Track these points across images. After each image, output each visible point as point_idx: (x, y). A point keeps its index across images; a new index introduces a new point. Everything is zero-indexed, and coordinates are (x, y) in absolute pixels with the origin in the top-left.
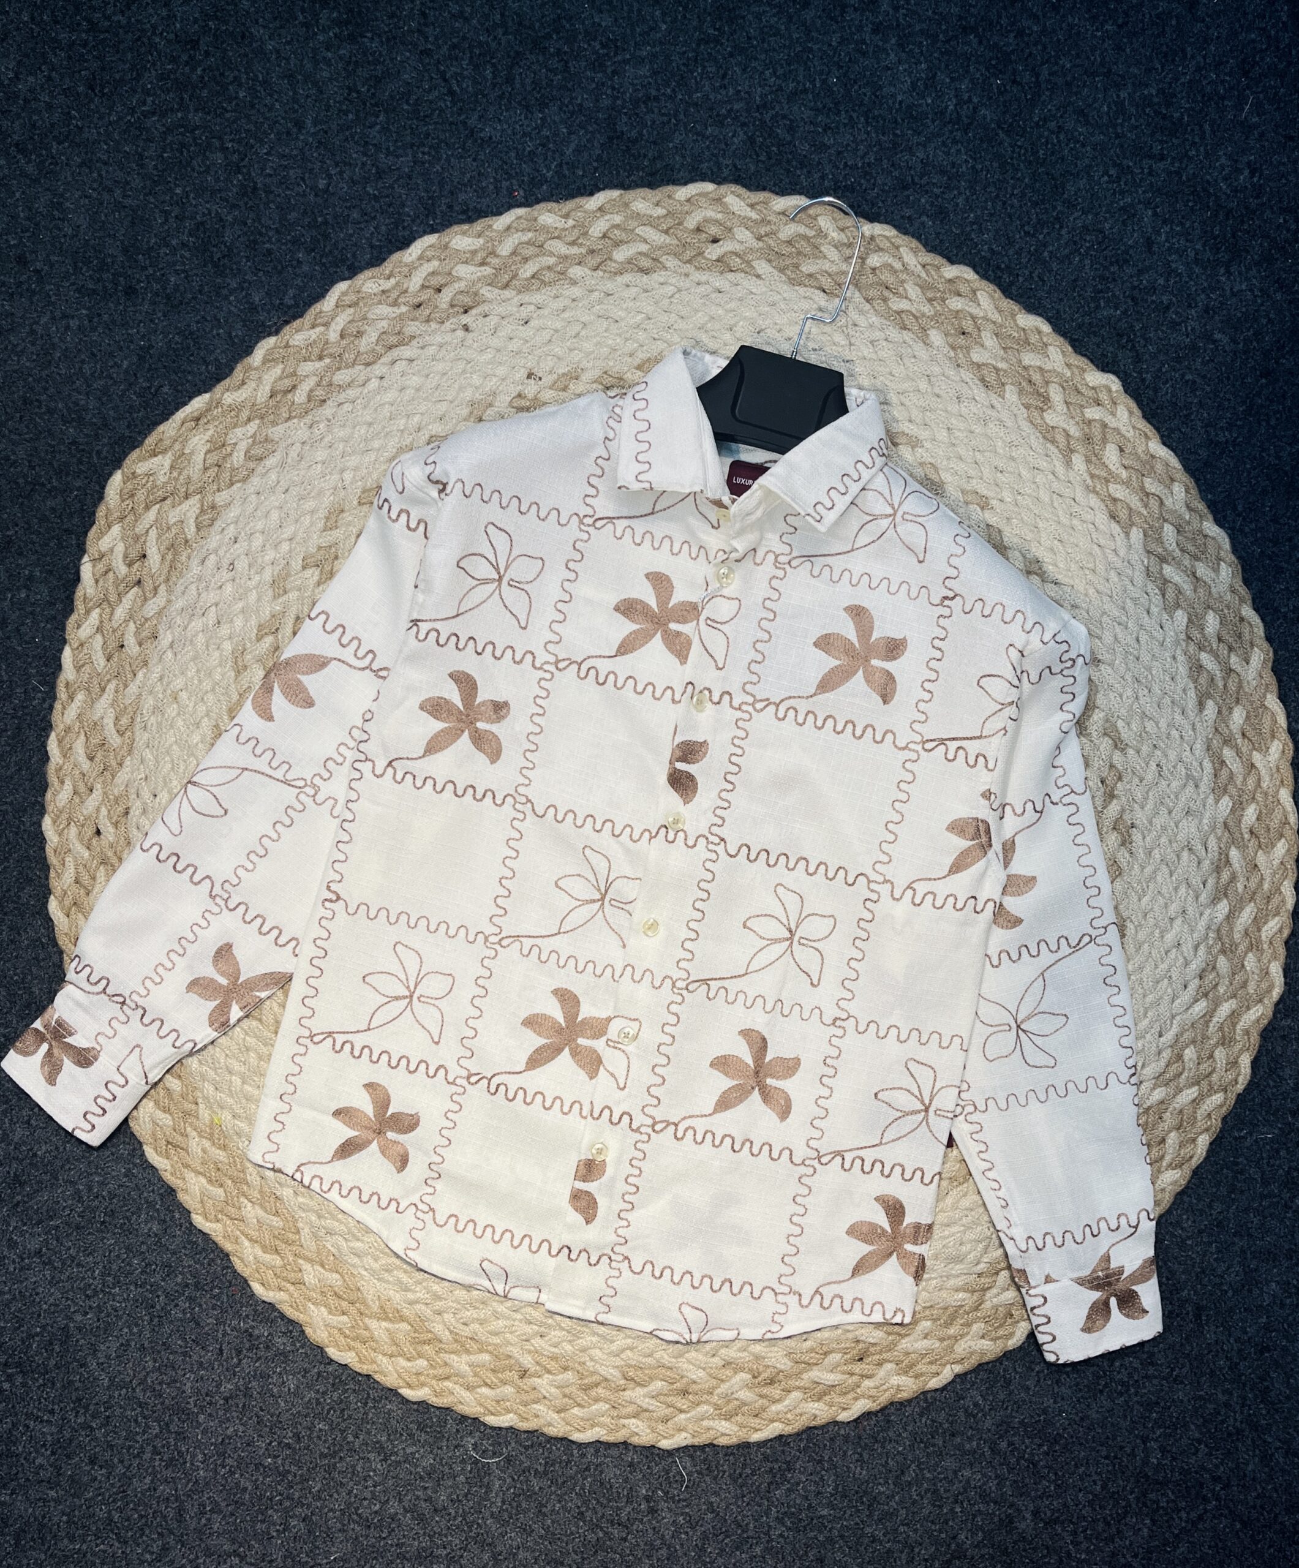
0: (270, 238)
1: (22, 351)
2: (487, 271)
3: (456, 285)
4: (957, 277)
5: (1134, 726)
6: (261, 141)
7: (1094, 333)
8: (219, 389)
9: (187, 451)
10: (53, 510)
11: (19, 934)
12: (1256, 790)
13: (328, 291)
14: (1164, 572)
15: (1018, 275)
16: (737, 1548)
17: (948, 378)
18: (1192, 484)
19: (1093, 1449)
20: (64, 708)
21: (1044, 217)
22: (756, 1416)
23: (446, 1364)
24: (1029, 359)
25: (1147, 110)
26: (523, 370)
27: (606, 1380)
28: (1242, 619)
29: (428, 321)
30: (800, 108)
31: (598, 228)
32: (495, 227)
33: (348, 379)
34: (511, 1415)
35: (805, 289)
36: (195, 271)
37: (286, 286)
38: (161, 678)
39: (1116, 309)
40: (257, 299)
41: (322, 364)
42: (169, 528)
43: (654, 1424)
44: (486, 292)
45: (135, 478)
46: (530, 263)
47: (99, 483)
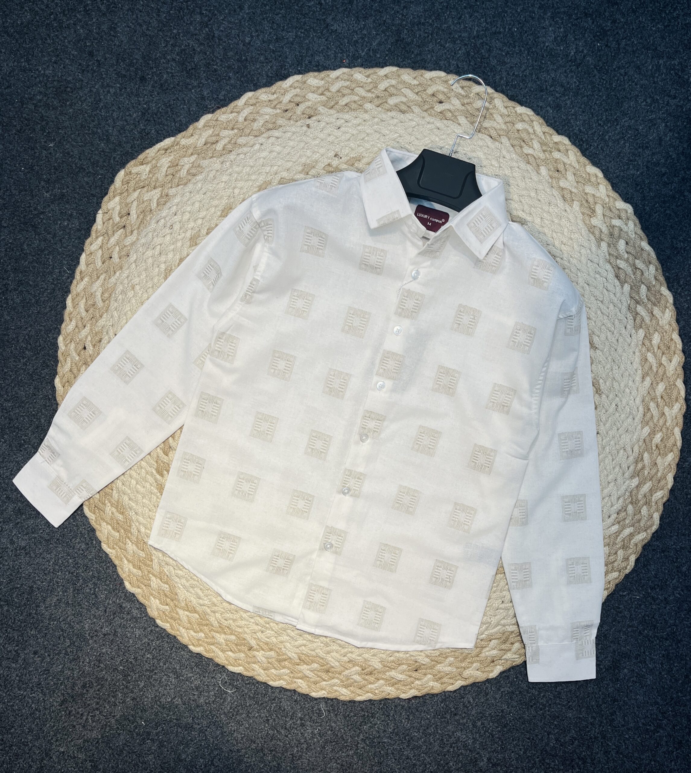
0: (217, 63)
1: (85, 100)
2: (324, 98)
3: (307, 103)
4: (560, 142)
5: (608, 383)
6: (220, 12)
7: (624, 182)
8: (180, 136)
9: (158, 165)
10: (87, 183)
11: (39, 392)
12: (663, 426)
13: (242, 95)
14: (637, 309)
15: (591, 145)
16: (341, 750)
17: (546, 192)
18: (659, 267)
19: (522, 733)
20: (78, 284)
21: (610, 118)
22: (360, 689)
23: (213, 637)
24: (589, 189)
25: (672, 72)
26: (333, 152)
27: (290, 658)
28: (672, 340)
29: (290, 119)
30: (495, 41)
31: (382, 86)
32: (331, 76)
33: (244, 142)
34: (241, 667)
35: (482, 135)
36: (177, 74)
37: (221, 89)
38: (128, 277)
39: (638, 170)
40: (205, 93)
41: (233, 132)
42: (143, 202)
43: (310, 684)
44: (321, 109)
45: (131, 174)
46: (346, 98)
47: (112, 174)
